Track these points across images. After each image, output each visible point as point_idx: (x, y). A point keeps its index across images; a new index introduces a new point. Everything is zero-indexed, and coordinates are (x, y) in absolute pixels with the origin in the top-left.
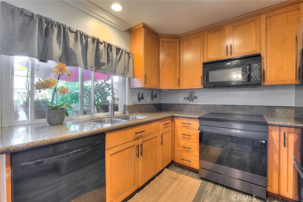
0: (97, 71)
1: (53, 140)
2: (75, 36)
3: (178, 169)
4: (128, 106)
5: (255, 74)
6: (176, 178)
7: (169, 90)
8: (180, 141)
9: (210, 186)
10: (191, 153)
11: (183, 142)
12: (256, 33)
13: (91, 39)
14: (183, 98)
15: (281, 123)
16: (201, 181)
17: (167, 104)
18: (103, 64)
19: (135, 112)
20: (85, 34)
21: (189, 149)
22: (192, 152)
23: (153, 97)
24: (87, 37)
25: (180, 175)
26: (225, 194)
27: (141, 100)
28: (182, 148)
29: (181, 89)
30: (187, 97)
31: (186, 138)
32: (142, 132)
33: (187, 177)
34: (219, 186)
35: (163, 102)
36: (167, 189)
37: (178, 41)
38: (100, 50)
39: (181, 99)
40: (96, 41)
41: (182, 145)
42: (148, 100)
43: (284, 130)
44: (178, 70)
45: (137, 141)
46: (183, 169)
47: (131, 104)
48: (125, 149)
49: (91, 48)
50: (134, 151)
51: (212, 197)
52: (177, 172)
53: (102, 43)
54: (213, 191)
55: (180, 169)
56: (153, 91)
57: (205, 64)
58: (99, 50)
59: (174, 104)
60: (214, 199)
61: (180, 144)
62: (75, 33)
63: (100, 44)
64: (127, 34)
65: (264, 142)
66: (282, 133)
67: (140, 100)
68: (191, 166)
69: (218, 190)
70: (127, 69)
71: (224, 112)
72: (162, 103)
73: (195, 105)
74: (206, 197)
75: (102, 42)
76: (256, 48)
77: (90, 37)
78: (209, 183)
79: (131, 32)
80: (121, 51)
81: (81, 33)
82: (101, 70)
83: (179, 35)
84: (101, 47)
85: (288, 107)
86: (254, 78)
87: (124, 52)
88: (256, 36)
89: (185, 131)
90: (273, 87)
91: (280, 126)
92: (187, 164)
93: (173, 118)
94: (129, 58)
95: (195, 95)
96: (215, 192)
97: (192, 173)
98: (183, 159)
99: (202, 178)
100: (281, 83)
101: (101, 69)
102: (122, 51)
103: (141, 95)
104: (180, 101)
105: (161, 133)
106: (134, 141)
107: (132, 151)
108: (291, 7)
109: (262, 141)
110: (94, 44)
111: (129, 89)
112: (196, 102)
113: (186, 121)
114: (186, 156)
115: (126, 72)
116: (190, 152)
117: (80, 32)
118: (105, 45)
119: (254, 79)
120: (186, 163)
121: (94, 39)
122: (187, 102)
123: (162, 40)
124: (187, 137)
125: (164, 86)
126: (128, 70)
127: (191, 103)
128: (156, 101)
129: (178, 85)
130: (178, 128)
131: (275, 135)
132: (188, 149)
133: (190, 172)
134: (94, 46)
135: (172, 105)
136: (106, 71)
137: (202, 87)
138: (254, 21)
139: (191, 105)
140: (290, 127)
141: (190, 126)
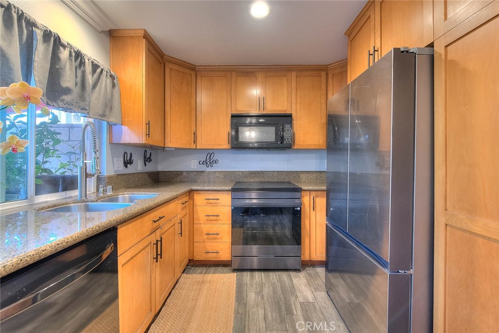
0: (50, 103)
1: (43, 251)
2: (3, 15)
3: (199, 270)
4: (108, 178)
5: (287, 135)
6: (203, 282)
7: (176, 149)
8: (203, 226)
9: (247, 276)
10: (219, 241)
11: (206, 228)
12: (287, 90)
13: (42, 33)
14: (197, 162)
15: (311, 188)
16: (235, 274)
17: (169, 171)
18: (68, 91)
19: (120, 189)
20: (28, 17)
21: (215, 236)
22: (221, 238)
23: (147, 160)
24: (31, 24)
25: (206, 275)
26: (265, 278)
27: (129, 165)
28: (205, 237)
29: (197, 148)
30: (204, 161)
31: (211, 220)
32: (161, 218)
33: (216, 275)
34: (256, 273)
35: (161, 168)
36: (196, 300)
37: (193, 73)
38: (62, 60)
39: (192, 164)
40: (52, 38)
41: (205, 231)
42: (138, 166)
43: (313, 194)
44: (193, 118)
45: (153, 235)
46: (206, 267)
47: (112, 173)
48: (140, 252)
49: (41, 52)
50: (150, 253)
51: (254, 286)
52: (201, 273)
53: (64, 47)
54: (253, 280)
55: (202, 268)
56: (146, 150)
57: (233, 116)
58: (59, 59)
59: (182, 172)
60: (257, 288)
61: (202, 232)
62: (3, 9)
63: (61, 49)
64: (107, 39)
65: (299, 209)
66: (312, 198)
67: (126, 167)
68: (219, 259)
69: (257, 276)
70: (109, 107)
72: (159, 170)
73: (216, 172)
74: (248, 289)
75: (66, 44)
76: (287, 106)
77: (38, 25)
78: (245, 273)
79: (113, 37)
80: (99, 70)
81: (20, 12)
82: (61, 103)
83: (196, 66)
84: (64, 54)
85: (309, 172)
86: (286, 140)
87: (104, 73)
88: (287, 93)
89: (210, 210)
90: (300, 151)
91: (310, 191)
92: (214, 258)
93: (191, 192)
94: (114, 86)
95: (215, 159)
96: (254, 281)
97: (220, 268)
98: (208, 252)
99: (235, 270)
100: (307, 148)
101: (62, 101)
102: (102, 70)
103: (129, 156)
104: (192, 167)
105: (179, 216)
106: (151, 236)
107: (148, 253)
108: (315, 72)
109: (297, 208)
110: (48, 45)
111: (109, 145)
112: (216, 168)
113: (212, 196)
114: (210, 246)
115: (107, 113)
116: (218, 239)
117: (18, 10)
118: (70, 52)
119: (287, 142)
120: (212, 257)
121: (48, 35)
122: (203, 168)
123: (169, 66)
124: (213, 218)
125: (172, 143)
126: (111, 109)
127: (208, 170)
128: (150, 168)
129: (194, 142)
130: (199, 208)
131: (306, 200)
132: (213, 236)
133: (217, 268)
134: (47, 49)
135: (178, 174)
136: (73, 105)
137: (228, 148)
138: (286, 76)
139: (209, 172)
140: (318, 191)
141: (217, 201)
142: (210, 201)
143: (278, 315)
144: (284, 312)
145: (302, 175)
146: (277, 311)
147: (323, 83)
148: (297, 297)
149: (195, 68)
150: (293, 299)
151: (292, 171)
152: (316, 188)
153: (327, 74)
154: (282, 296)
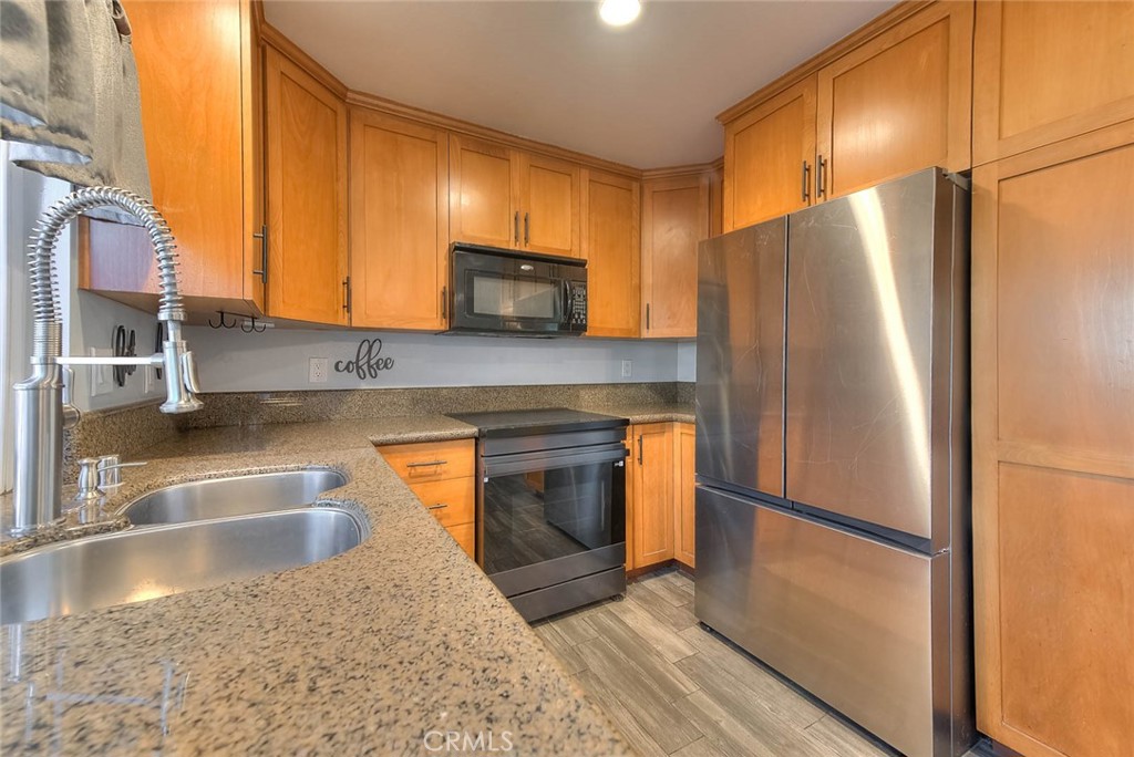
5: (577, 305)
12: (573, 207)
14: (328, 364)
26: (568, 634)
29: (355, 325)
37: (341, 110)
39: (313, 370)
42: (145, 378)
43: (638, 430)
44: (343, 239)
57: (454, 249)
60: (570, 663)
65: (621, 464)
66: (637, 438)
71: (482, 409)
73: (387, 391)
76: (572, 243)
86: (576, 317)
88: (573, 214)
91: (635, 424)
95: (384, 355)
103: (127, 343)
104: (313, 379)
109: (618, 461)
111: (79, 296)
112: (385, 381)
113: (424, 456)
122: (349, 381)
125: (288, 305)
127: (364, 385)
129: (346, 306)
137: (443, 328)
138: (570, 175)
139: (368, 392)
140: (648, 423)
141: (439, 469)
142: (419, 470)
143: (661, 709)
144: (666, 698)
145: (582, 393)
146: (652, 701)
147: (635, 205)
148: (659, 654)
149: (346, 96)
150: (655, 660)
151: (564, 385)
152: (646, 417)
153: (641, 188)
154: (632, 663)
